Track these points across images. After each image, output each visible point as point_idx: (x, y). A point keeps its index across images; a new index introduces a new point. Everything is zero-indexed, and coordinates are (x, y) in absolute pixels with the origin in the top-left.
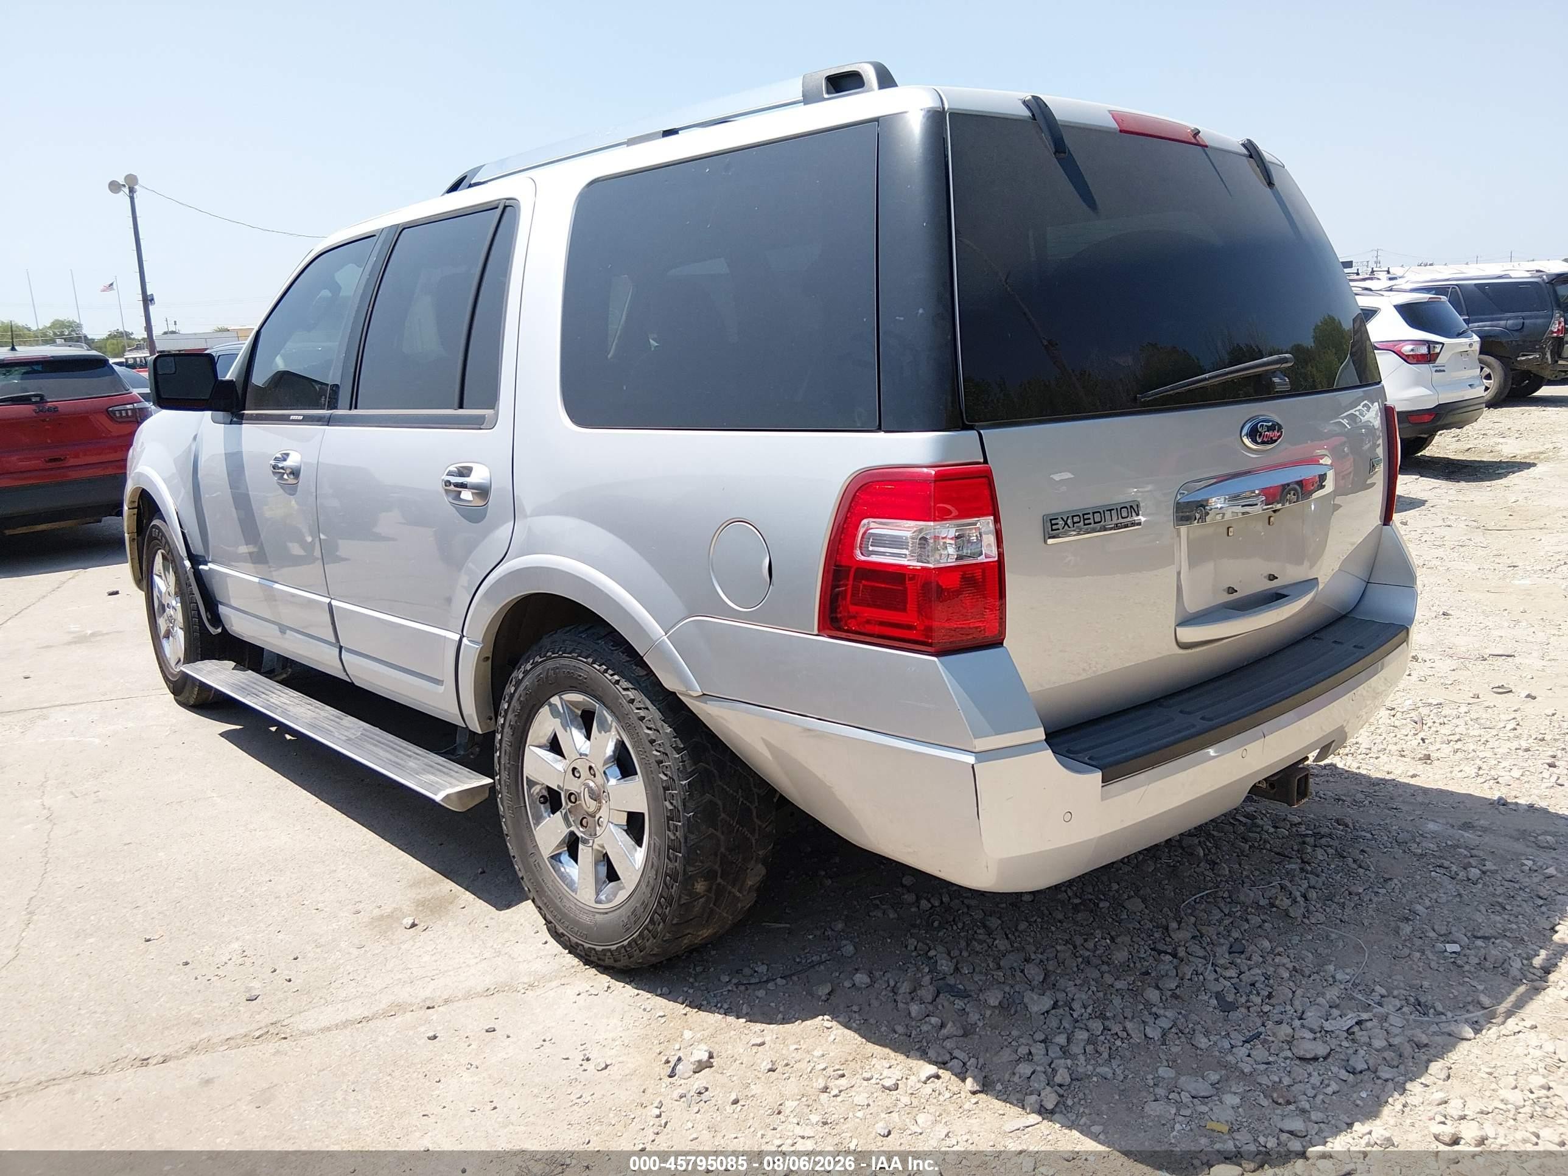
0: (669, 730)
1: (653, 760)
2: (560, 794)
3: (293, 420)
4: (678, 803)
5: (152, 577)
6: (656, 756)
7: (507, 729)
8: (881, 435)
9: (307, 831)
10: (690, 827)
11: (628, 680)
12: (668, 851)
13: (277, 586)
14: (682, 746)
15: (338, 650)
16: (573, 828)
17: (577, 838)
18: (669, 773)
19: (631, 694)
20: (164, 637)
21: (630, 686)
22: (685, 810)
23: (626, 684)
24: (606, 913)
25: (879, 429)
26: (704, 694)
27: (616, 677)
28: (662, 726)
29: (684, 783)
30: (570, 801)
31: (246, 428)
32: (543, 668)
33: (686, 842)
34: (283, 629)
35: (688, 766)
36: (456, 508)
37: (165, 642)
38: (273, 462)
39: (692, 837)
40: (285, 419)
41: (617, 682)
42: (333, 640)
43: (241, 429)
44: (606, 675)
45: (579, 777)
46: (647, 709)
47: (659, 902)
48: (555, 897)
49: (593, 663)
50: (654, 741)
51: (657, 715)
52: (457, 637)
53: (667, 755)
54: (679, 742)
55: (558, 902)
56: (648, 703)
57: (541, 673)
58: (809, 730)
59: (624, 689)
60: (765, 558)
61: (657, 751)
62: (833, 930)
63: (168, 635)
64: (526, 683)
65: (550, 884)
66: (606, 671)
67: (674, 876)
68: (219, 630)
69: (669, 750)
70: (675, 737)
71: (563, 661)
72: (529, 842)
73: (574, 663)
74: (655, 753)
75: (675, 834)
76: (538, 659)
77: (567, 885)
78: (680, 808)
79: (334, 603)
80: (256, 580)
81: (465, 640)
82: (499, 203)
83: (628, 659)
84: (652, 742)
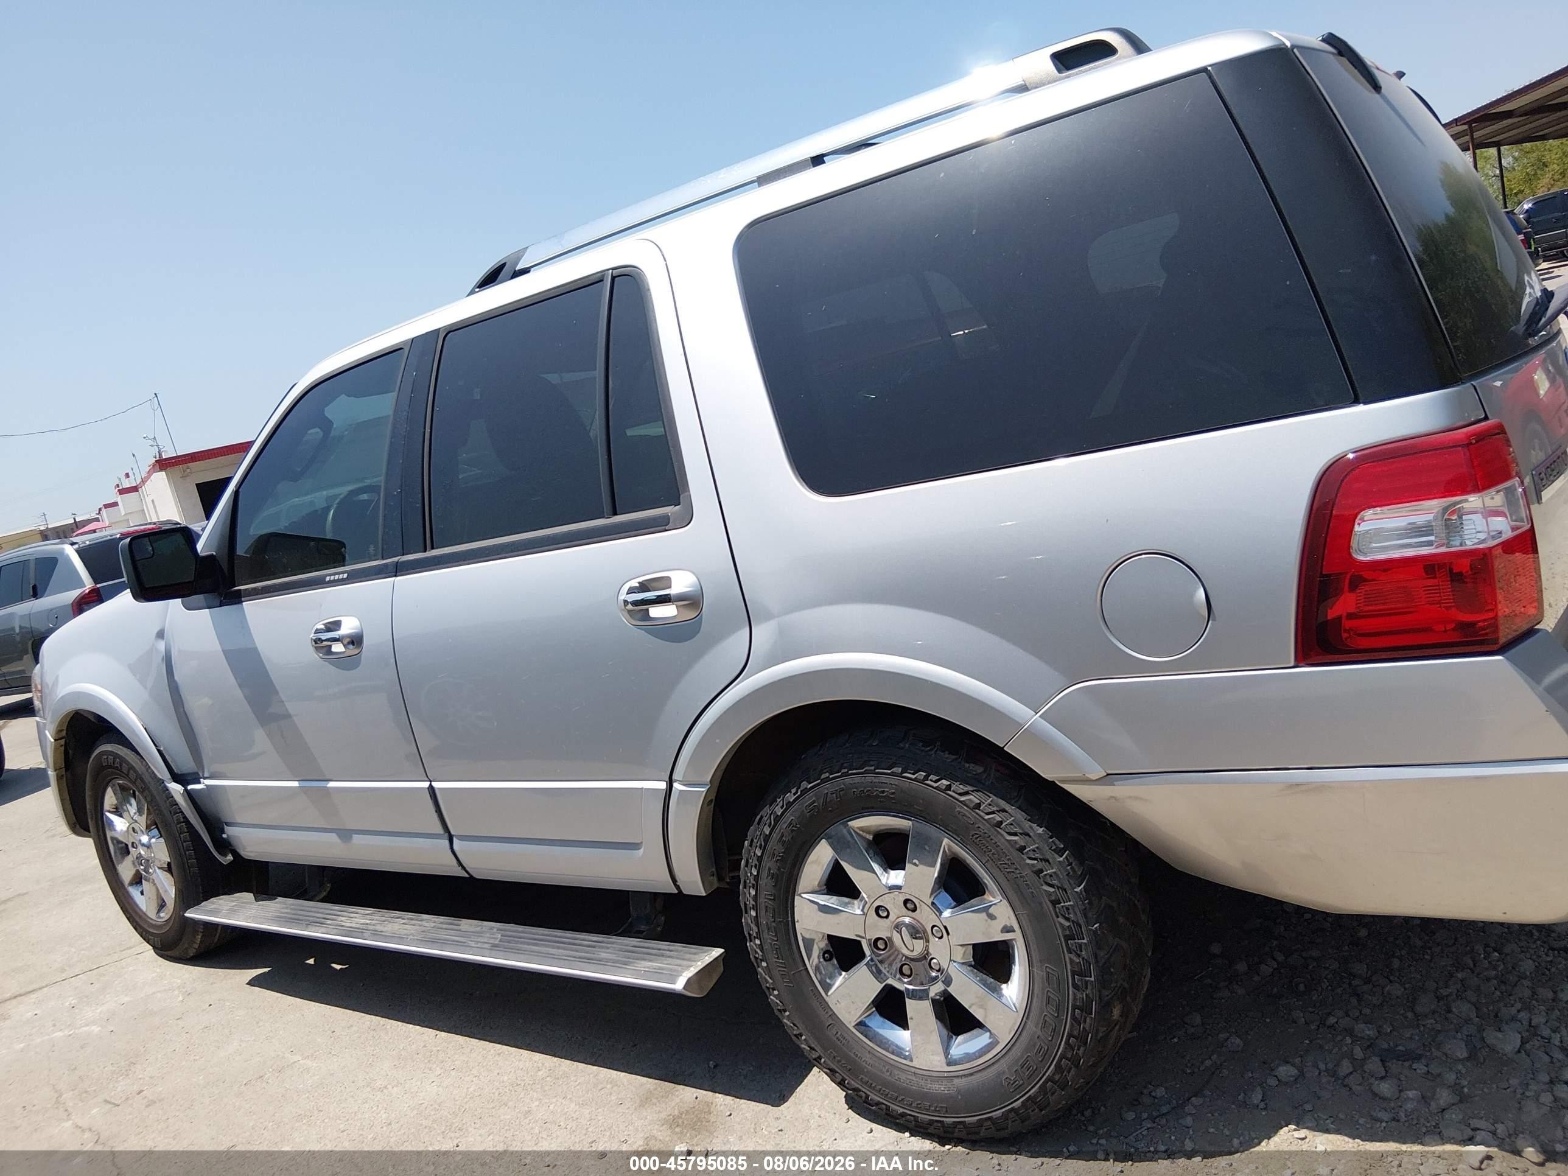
0: (1040, 830)
1: (1027, 872)
2: (859, 942)
3: (330, 581)
4: (1077, 916)
5: (102, 814)
6: (1033, 865)
7: (765, 881)
8: (1361, 408)
9: (453, 1073)
10: (1098, 941)
11: (964, 782)
12: (1073, 979)
13: (332, 784)
14: (1062, 846)
15: (447, 842)
16: (890, 981)
17: (900, 993)
18: (1055, 882)
19: (973, 798)
20: (131, 884)
21: (969, 788)
22: (1089, 923)
23: (962, 788)
24: (971, 1074)
25: (1356, 401)
26: (1108, 775)
27: (945, 782)
28: (1031, 827)
29: (1078, 889)
30: (879, 949)
31: (249, 606)
32: (816, 795)
33: (1097, 962)
34: (345, 834)
35: (1076, 868)
36: (646, 631)
37: (134, 892)
38: (312, 636)
39: (1102, 954)
40: (320, 583)
41: (949, 788)
42: (440, 830)
43: (243, 609)
44: (928, 782)
45: (887, 917)
46: (1004, 811)
47: (1067, 1042)
48: (881, 1071)
49: (902, 772)
50: (1024, 848)
51: (1020, 815)
52: (662, 785)
53: (1048, 861)
54: (1057, 842)
55: (887, 1075)
56: (1003, 804)
57: (814, 802)
58: (1297, 785)
59: (961, 794)
60: (1196, 590)
61: (1031, 859)
62: (1193, 1026)
63: (138, 880)
64: (789, 817)
65: (867, 1057)
66: (926, 778)
67: (1086, 1008)
68: (230, 857)
69: (1049, 854)
70: (1051, 837)
71: (848, 780)
72: (821, 1012)
73: (870, 778)
74: (1029, 861)
75: (1079, 956)
76: (804, 785)
77: (893, 1053)
78: (1081, 922)
79: (434, 784)
80: (296, 784)
81: (676, 785)
82: (603, 276)
83: (954, 757)
84: (1021, 849)
